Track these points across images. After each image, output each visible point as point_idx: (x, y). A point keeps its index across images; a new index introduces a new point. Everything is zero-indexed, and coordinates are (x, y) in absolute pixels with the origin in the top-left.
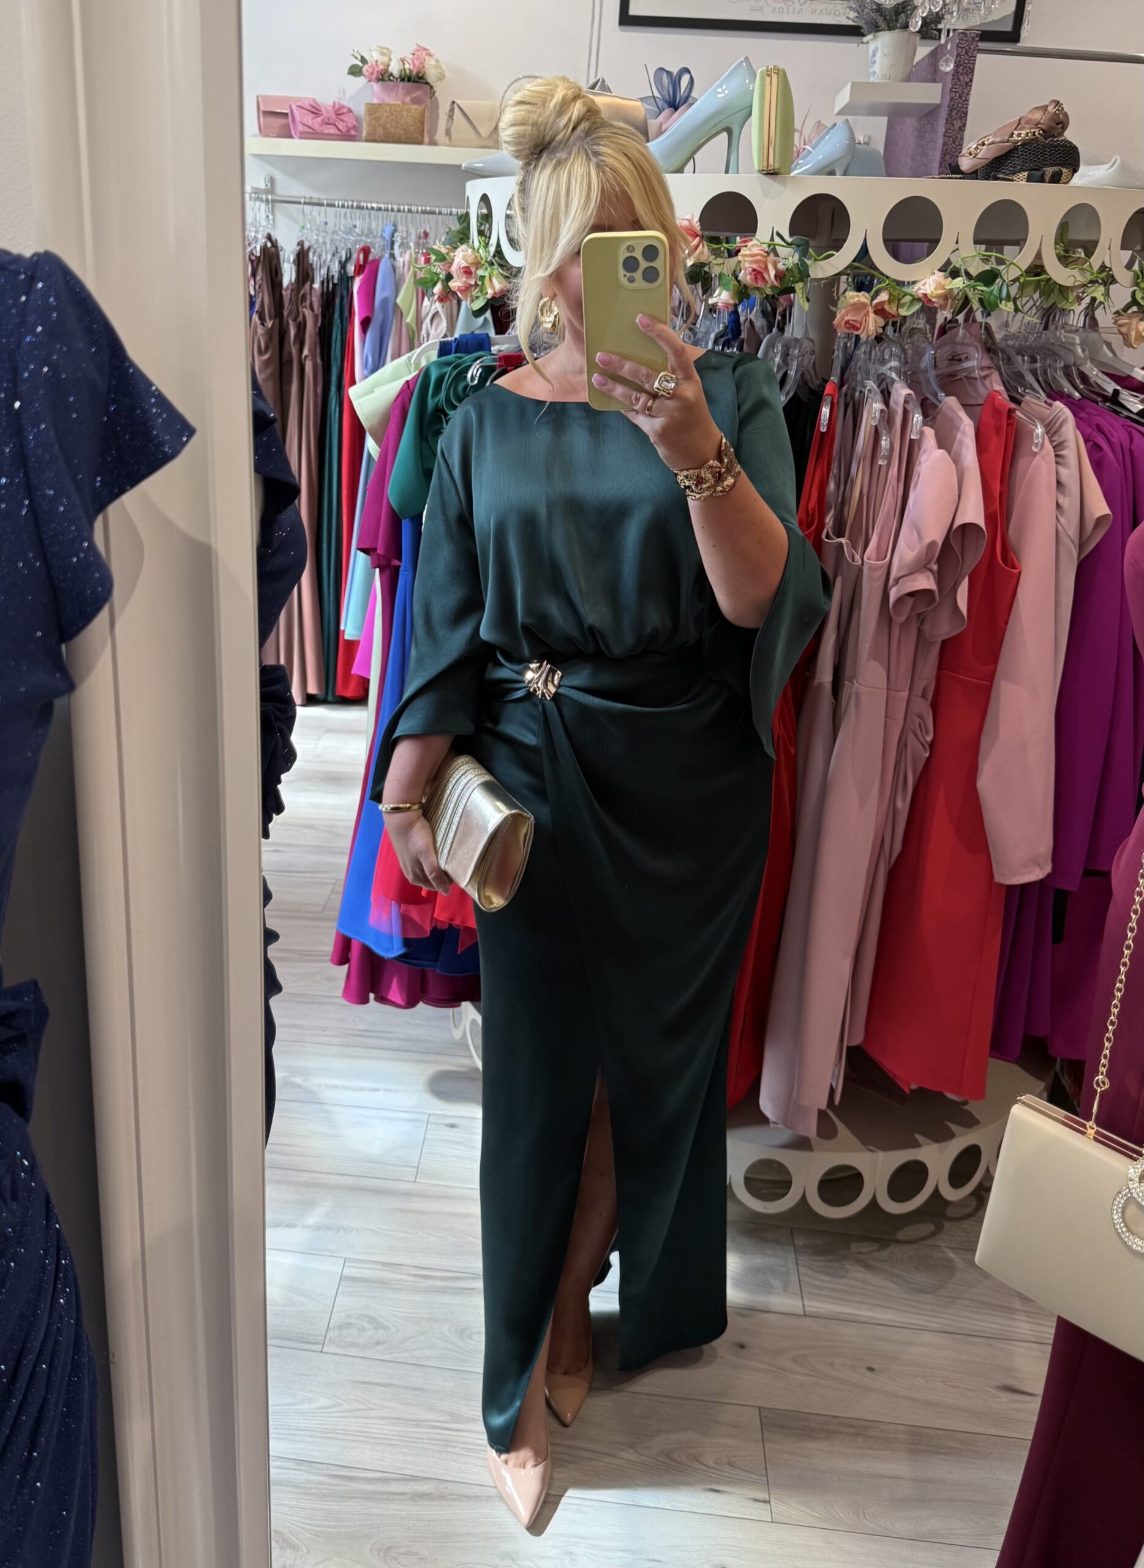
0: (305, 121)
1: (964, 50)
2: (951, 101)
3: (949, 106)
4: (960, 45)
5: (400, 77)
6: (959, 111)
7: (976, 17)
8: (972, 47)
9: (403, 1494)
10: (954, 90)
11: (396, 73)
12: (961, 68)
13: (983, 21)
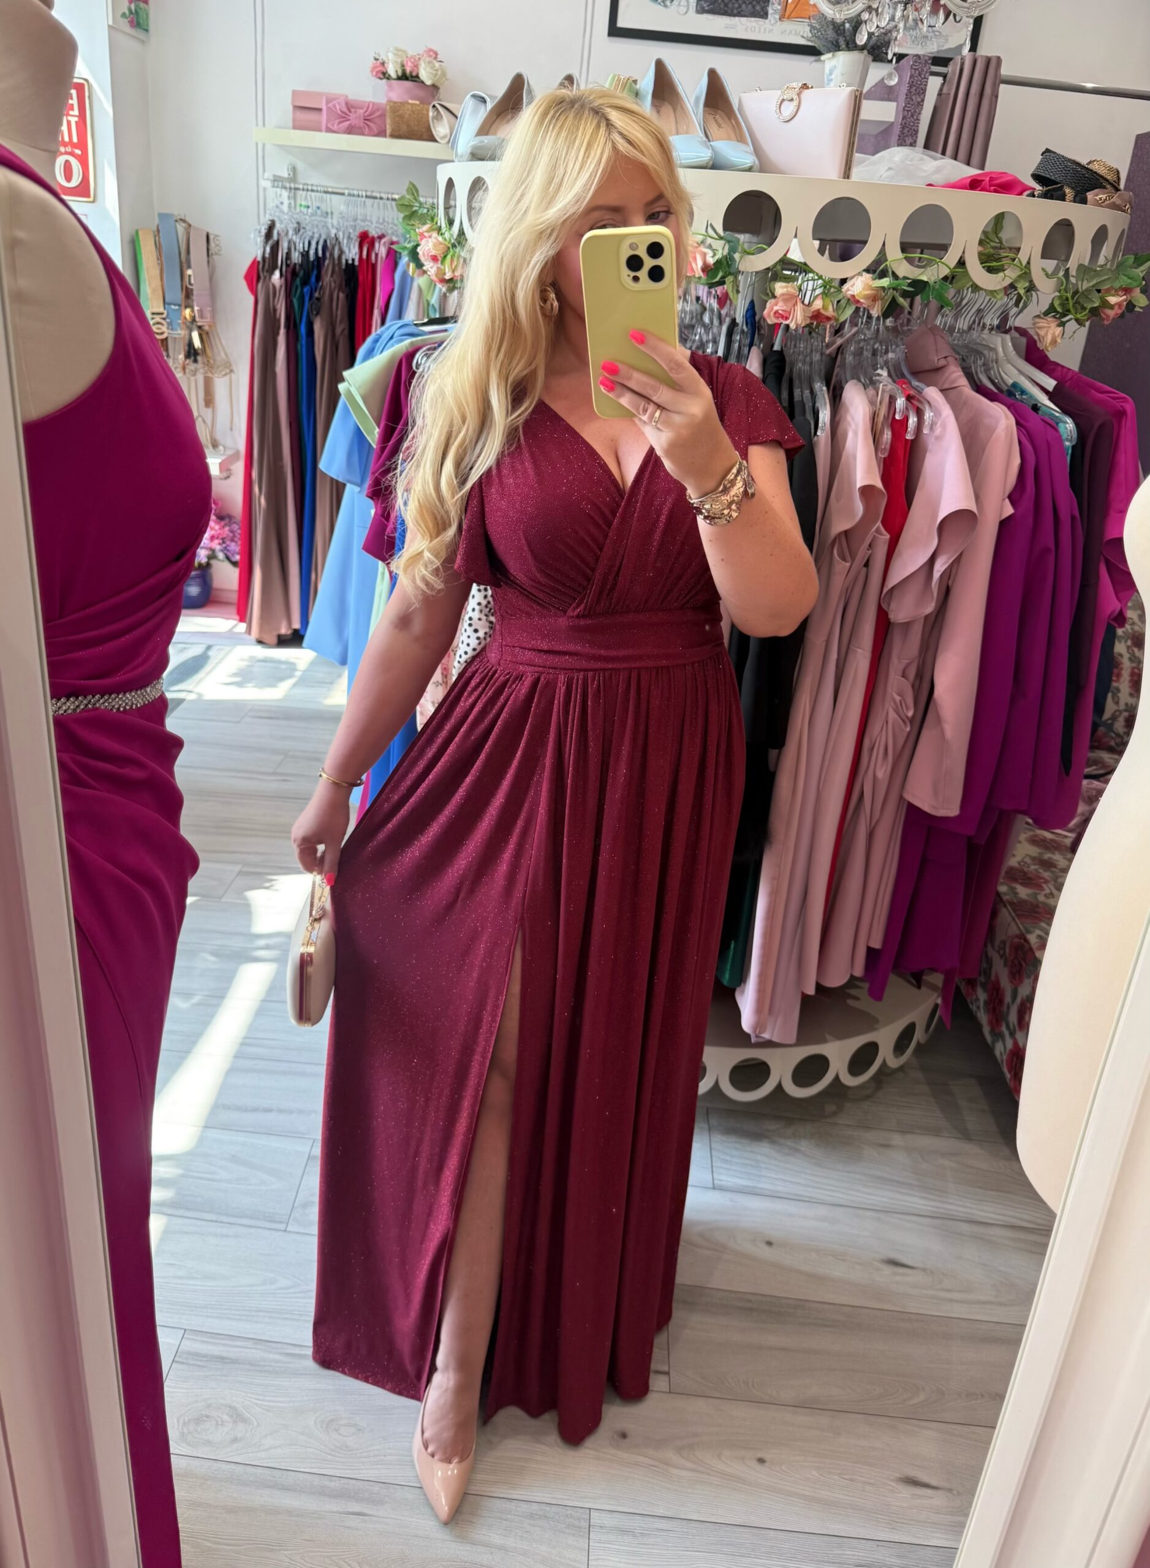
1: (917, 72)
2: (903, 119)
3: (901, 124)
4: (914, 67)
6: (911, 129)
7: (933, 44)
8: (925, 69)
10: (906, 109)
12: (914, 88)
13: (940, 49)
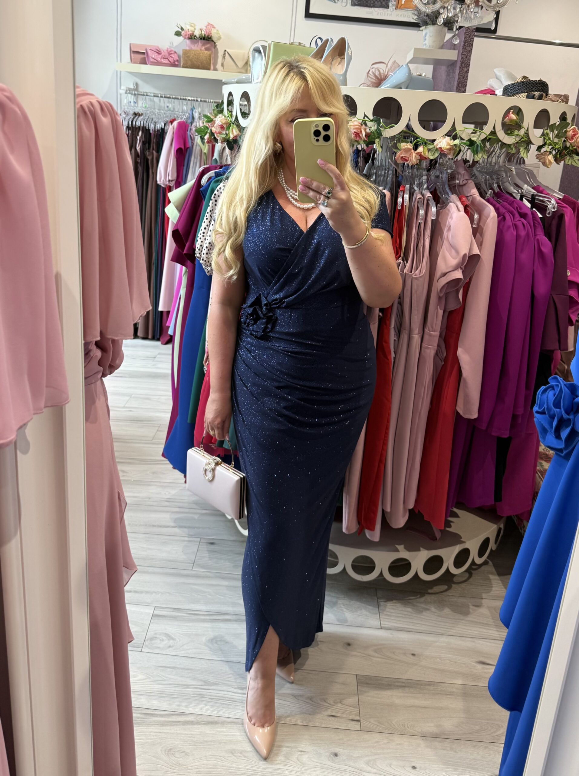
0: (153, 56)
1: (468, 35)
2: (462, 59)
4: (466, 33)
5: (200, 37)
6: (466, 63)
7: (475, 21)
8: (472, 34)
9: (179, 722)
10: (463, 54)
11: (198, 36)
12: (466, 43)
13: (479, 23)
